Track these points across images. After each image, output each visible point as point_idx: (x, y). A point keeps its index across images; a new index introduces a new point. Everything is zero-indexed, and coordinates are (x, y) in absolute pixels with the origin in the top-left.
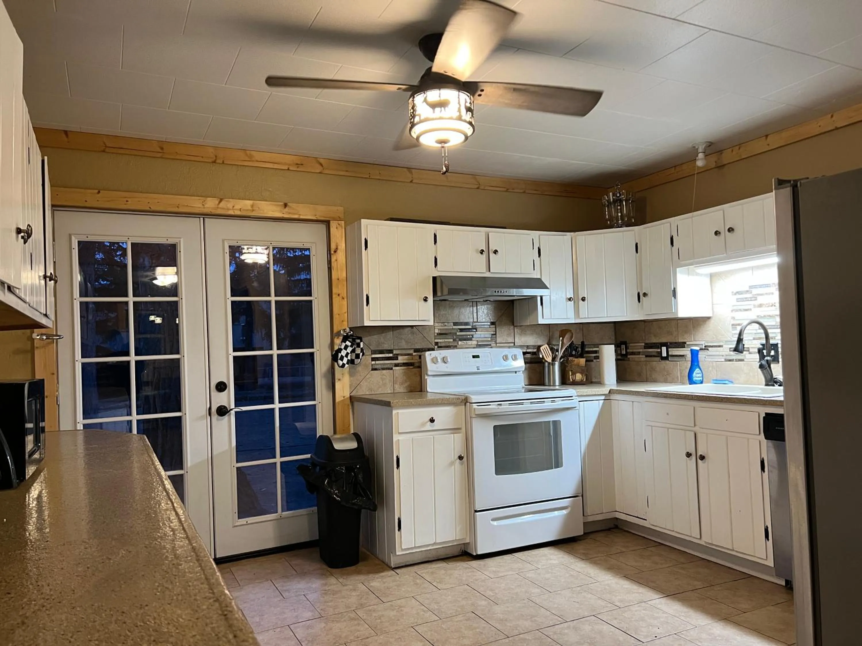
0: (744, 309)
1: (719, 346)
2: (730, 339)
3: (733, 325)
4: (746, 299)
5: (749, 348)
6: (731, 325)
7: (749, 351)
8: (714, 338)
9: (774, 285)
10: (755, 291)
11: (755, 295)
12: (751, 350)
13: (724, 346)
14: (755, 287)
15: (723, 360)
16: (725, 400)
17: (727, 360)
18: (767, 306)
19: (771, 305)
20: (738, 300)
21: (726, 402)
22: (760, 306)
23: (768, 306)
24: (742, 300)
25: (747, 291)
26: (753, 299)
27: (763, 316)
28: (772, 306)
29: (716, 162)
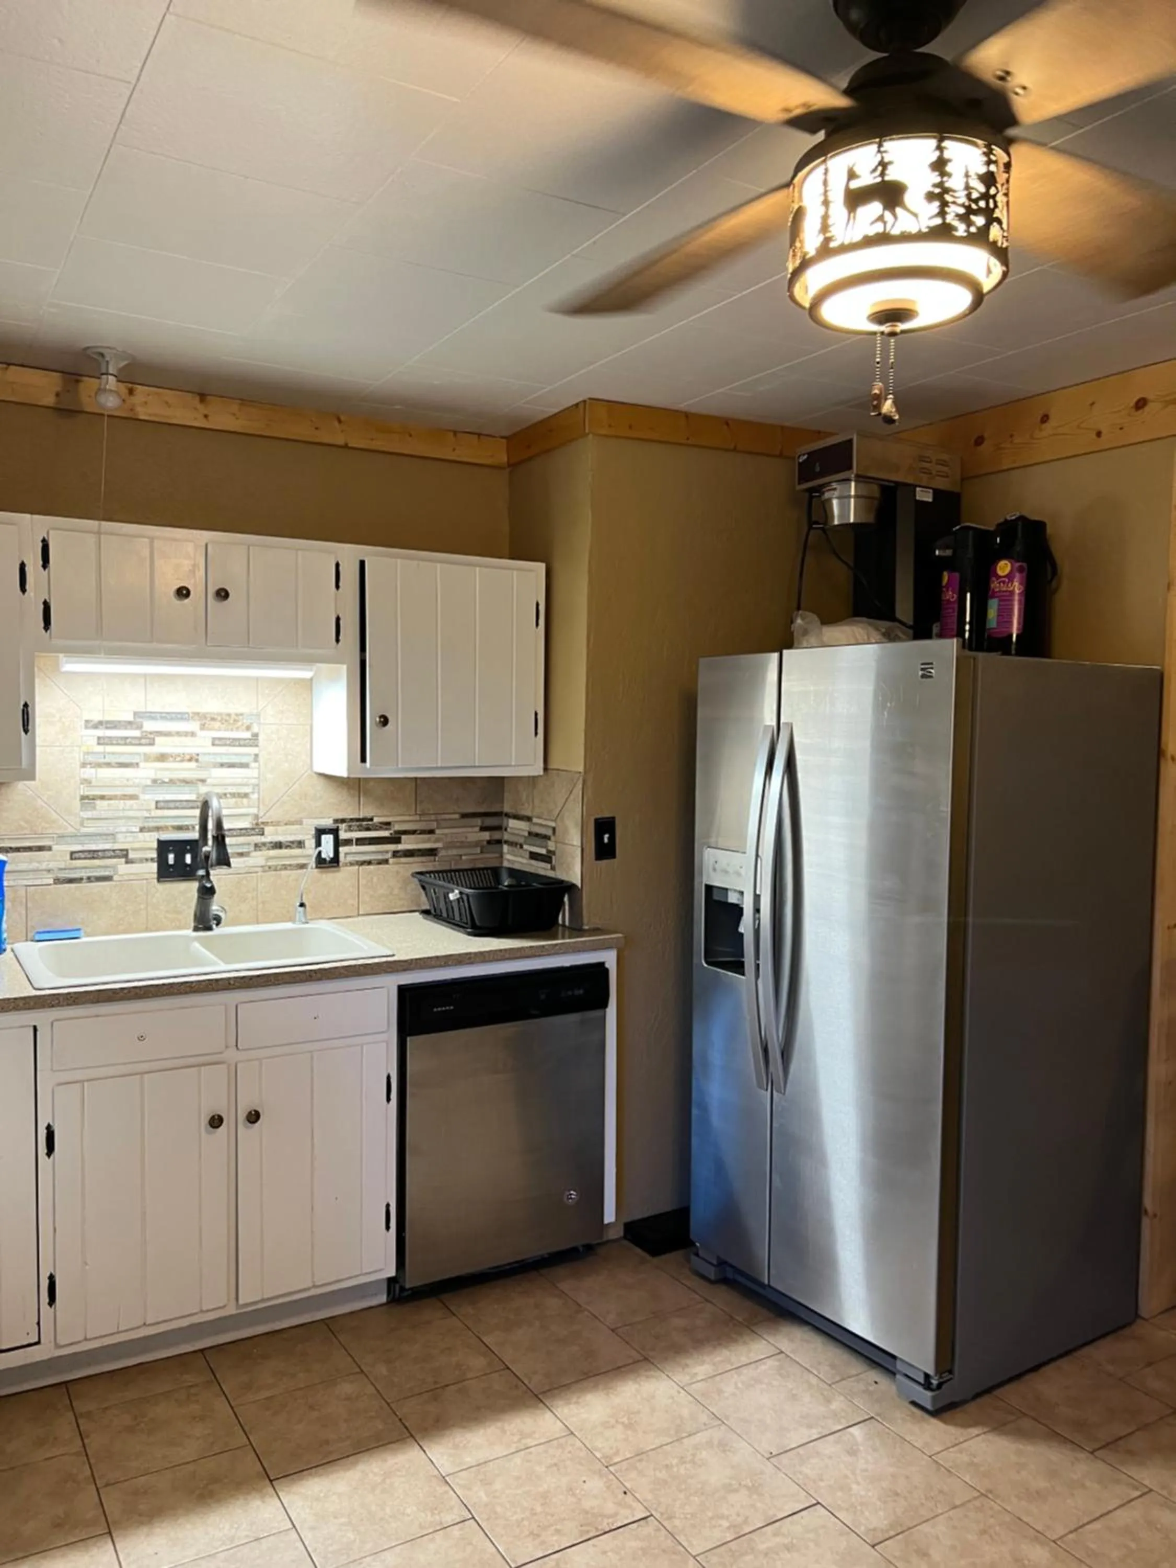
0: (117, 763)
1: (40, 849)
2: (73, 830)
3: (83, 798)
4: (125, 741)
5: (127, 850)
6: (78, 798)
7: (126, 856)
8: (23, 828)
9: (196, 717)
10: (149, 726)
11: (151, 733)
12: (131, 855)
13: (55, 848)
14: (152, 716)
15: (51, 881)
16: (319, 975)
17: (57, 881)
18: (178, 759)
19: (188, 757)
20: (101, 741)
21: (320, 979)
22: (162, 758)
23: (182, 761)
24: (110, 741)
25: (130, 723)
26: (143, 741)
27: (167, 780)
28: (190, 760)
29: (57, 395)
